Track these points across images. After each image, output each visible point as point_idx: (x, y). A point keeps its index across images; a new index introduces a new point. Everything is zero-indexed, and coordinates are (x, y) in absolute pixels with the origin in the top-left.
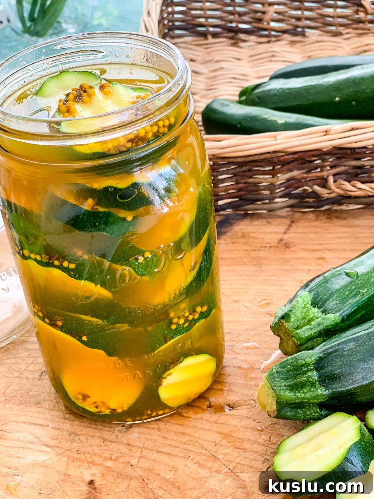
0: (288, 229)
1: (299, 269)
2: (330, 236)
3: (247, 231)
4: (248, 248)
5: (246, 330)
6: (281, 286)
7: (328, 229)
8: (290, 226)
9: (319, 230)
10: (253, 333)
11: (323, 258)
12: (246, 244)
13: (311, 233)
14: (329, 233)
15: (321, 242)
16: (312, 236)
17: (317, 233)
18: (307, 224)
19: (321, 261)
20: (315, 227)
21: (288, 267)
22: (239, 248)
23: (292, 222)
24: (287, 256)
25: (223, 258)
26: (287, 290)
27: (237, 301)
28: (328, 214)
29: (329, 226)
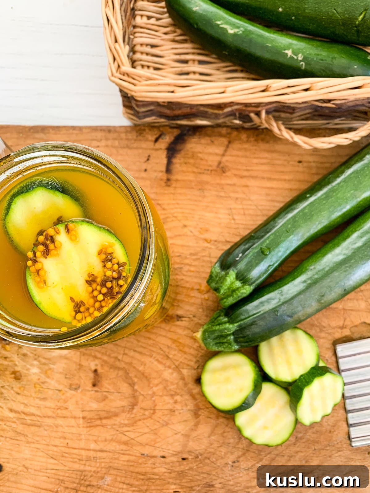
0: (226, 151)
1: (230, 197)
2: (255, 161)
3: (196, 150)
4: (195, 170)
5: (191, 254)
6: (216, 213)
7: (255, 153)
8: (227, 147)
9: (248, 154)
10: (194, 257)
11: (247, 186)
12: (194, 165)
13: (242, 157)
14: (255, 158)
15: (248, 168)
16: (243, 160)
17: (246, 157)
18: (240, 146)
19: (245, 189)
20: (246, 150)
21: (222, 194)
22: (190, 169)
23: (230, 142)
24: (223, 182)
25: (177, 180)
26: (220, 218)
27: (185, 226)
28: (257, 136)
29: (256, 150)
